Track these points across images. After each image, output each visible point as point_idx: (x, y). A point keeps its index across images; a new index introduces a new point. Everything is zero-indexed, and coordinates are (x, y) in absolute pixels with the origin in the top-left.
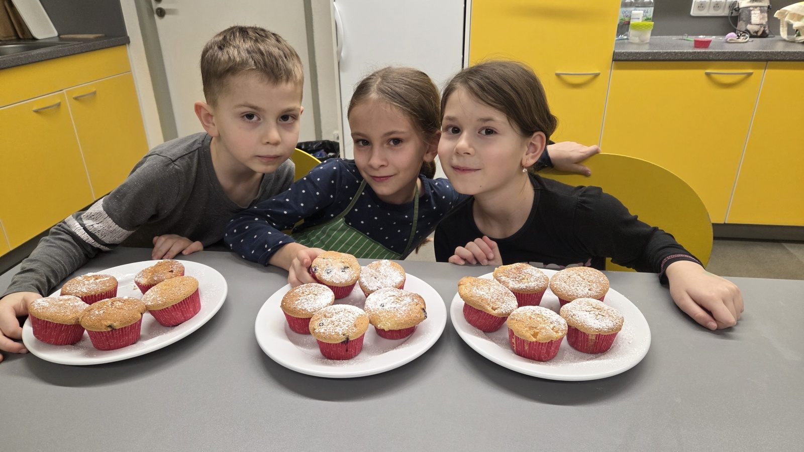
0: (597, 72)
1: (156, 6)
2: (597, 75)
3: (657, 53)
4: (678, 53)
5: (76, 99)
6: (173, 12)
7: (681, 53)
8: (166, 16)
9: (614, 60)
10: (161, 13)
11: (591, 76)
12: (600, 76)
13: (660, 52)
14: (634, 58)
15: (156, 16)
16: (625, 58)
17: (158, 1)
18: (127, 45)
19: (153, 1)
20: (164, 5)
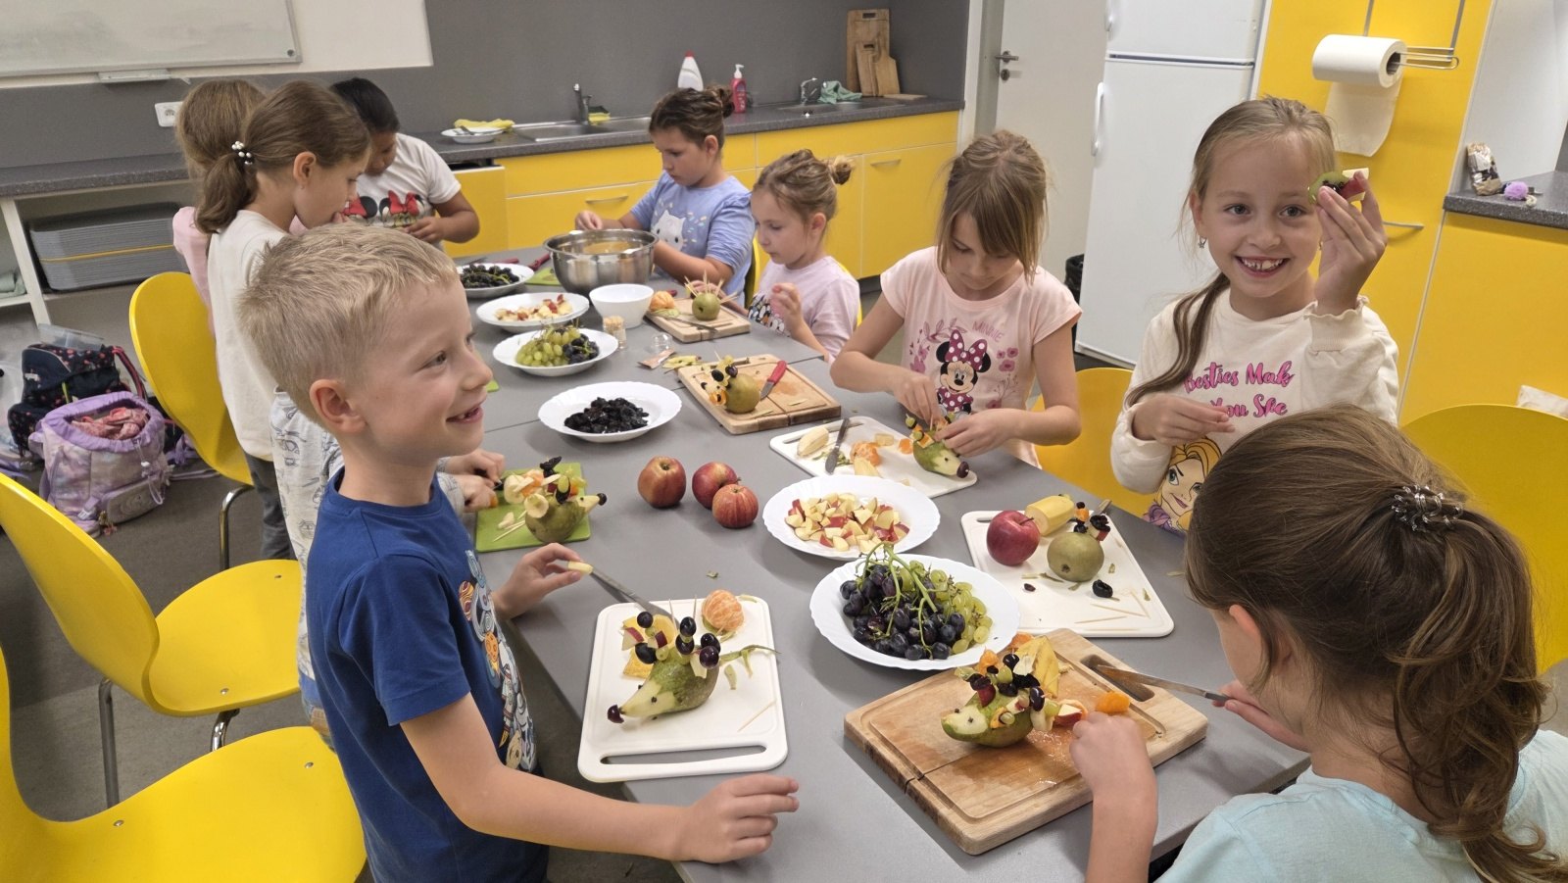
0: (1421, 225)
1: (1003, 66)
2: (1418, 229)
3: (1513, 207)
4: (1549, 213)
5: (874, 165)
6: (1017, 74)
7: (1554, 214)
8: (1010, 79)
9: (1445, 207)
10: (1005, 75)
11: (1408, 230)
12: (1423, 231)
13: (1518, 208)
14: (1475, 210)
15: (1000, 79)
16: (1461, 208)
17: (1006, 61)
18: (961, 111)
19: (1002, 61)
20: (1010, 66)
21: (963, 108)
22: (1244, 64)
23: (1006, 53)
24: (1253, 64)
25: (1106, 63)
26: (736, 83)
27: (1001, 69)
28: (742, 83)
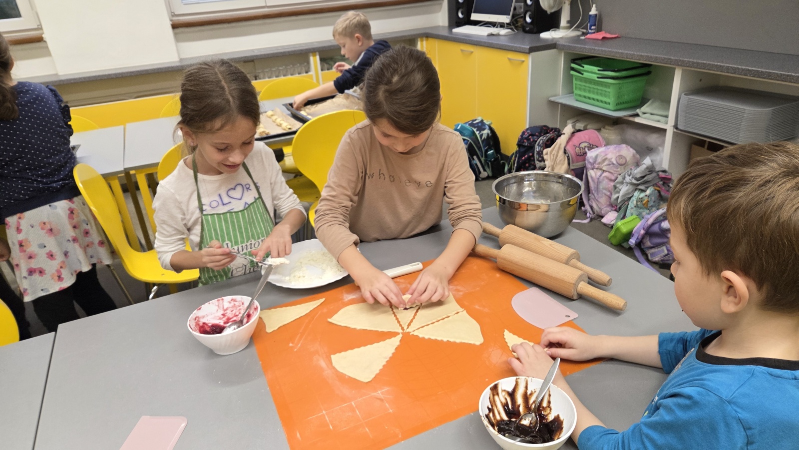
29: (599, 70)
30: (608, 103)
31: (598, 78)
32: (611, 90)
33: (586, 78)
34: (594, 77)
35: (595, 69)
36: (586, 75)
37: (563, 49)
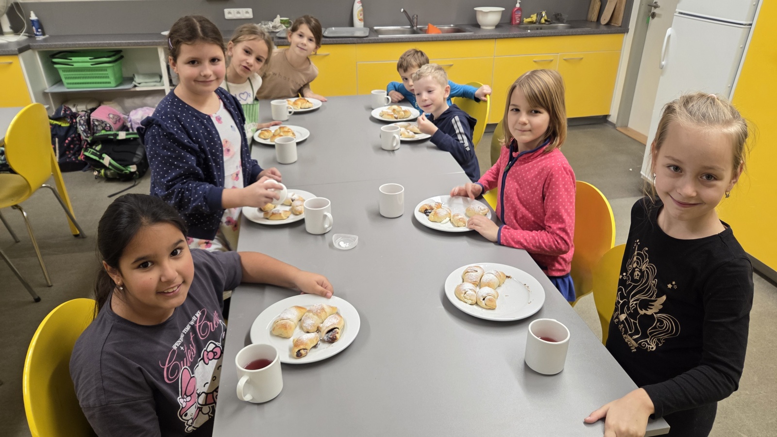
5: (565, 60)
6: (660, 16)
8: (656, 18)
10: (653, 15)
15: (651, 17)
17: (656, 7)
18: (626, 34)
19: (653, 8)
20: (656, 11)
21: (628, 32)
22: (745, 25)
23: (656, 3)
24: (751, 25)
25: (675, 17)
26: (516, 9)
27: (652, 12)
28: (519, 9)
29: (90, 59)
30: (110, 83)
31: (92, 65)
32: (109, 72)
33: (76, 68)
34: (88, 65)
35: (87, 59)
36: (76, 65)
37: (36, 49)
